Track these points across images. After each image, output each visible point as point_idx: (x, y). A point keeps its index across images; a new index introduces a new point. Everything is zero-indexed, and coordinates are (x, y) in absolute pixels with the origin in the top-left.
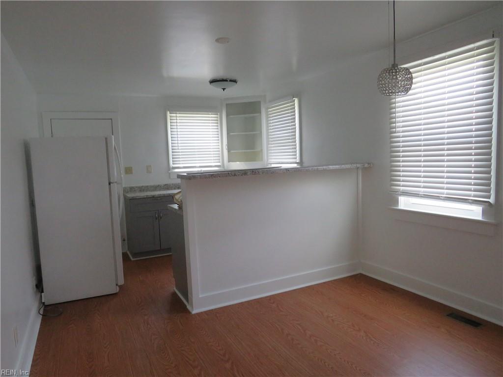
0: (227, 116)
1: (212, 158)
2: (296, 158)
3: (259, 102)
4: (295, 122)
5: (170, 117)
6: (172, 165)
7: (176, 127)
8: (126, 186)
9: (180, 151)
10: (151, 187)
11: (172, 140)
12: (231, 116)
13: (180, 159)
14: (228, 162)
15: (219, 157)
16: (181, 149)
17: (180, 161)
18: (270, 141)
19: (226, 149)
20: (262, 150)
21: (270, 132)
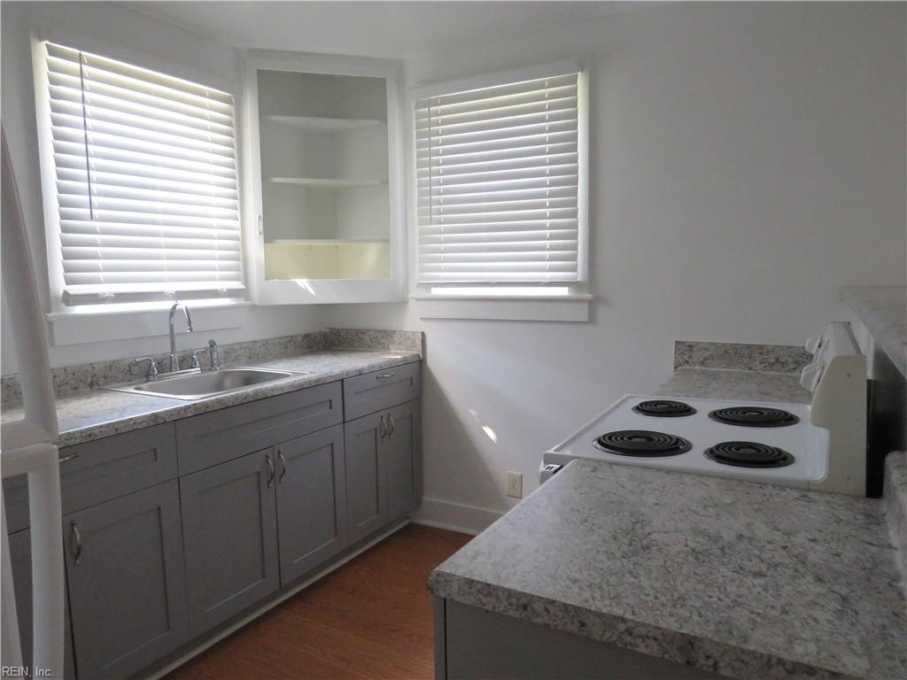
1: (217, 263)
3: (381, 83)
4: (574, 148)
5: (52, 68)
6: (59, 284)
7: (79, 106)
9: (97, 225)
11: (60, 176)
12: (275, 118)
13: (100, 263)
14: (267, 279)
15: (237, 259)
16: (103, 219)
17: (96, 269)
18: (431, 212)
19: (260, 233)
20: (387, 241)
21: (430, 183)
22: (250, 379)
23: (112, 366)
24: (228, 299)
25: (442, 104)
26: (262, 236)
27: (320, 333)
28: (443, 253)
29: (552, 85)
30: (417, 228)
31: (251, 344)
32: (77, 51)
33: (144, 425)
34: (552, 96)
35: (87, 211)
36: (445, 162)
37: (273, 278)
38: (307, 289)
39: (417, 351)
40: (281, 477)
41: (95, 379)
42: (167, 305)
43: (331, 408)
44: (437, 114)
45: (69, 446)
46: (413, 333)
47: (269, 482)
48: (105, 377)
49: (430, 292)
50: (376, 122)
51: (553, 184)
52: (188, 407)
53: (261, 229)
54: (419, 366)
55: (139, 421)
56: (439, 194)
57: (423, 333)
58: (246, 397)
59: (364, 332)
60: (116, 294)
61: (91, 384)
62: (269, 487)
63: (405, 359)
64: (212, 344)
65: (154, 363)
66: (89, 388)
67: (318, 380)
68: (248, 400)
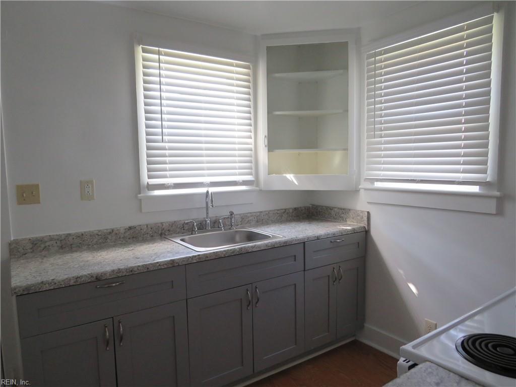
0: (269, 72)
1: (237, 165)
2: (485, 172)
3: (345, 45)
4: (488, 75)
5: (144, 59)
6: (145, 179)
7: (157, 79)
8: (20, 238)
9: (167, 145)
10: (92, 235)
11: (147, 119)
12: (277, 75)
13: (167, 166)
14: (269, 174)
15: (250, 162)
16: (170, 142)
17: (165, 170)
18: (375, 130)
19: (266, 146)
20: (346, 149)
21: (375, 110)
22: (251, 237)
23: (173, 224)
24: (245, 186)
25: (384, 54)
26: (267, 148)
27: (305, 207)
28: (383, 157)
29: (469, 27)
30: (366, 141)
31: (258, 214)
32: (157, 49)
33: (166, 266)
34: (469, 37)
35: (160, 137)
36: (386, 95)
37: (272, 174)
38: (292, 180)
39: (364, 224)
40: (257, 303)
41: (163, 231)
42: (203, 190)
43: (295, 261)
44: (381, 61)
45: (119, 277)
46: (362, 212)
47: (248, 306)
48: (169, 230)
49: (374, 184)
50: (341, 71)
51: (467, 105)
52: (195, 256)
53: (266, 143)
54: (364, 235)
55: (162, 264)
56: (381, 117)
57: (368, 213)
58: (233, 252)
59: (331, 209)
60: (175, 184)
61: (161, 234)
62: (247, 309)
63: (354, 229)
64: (232, 213)
65: (195, 224)
66: (160, 237)
67: (285, 242)
68: (235, 253)
